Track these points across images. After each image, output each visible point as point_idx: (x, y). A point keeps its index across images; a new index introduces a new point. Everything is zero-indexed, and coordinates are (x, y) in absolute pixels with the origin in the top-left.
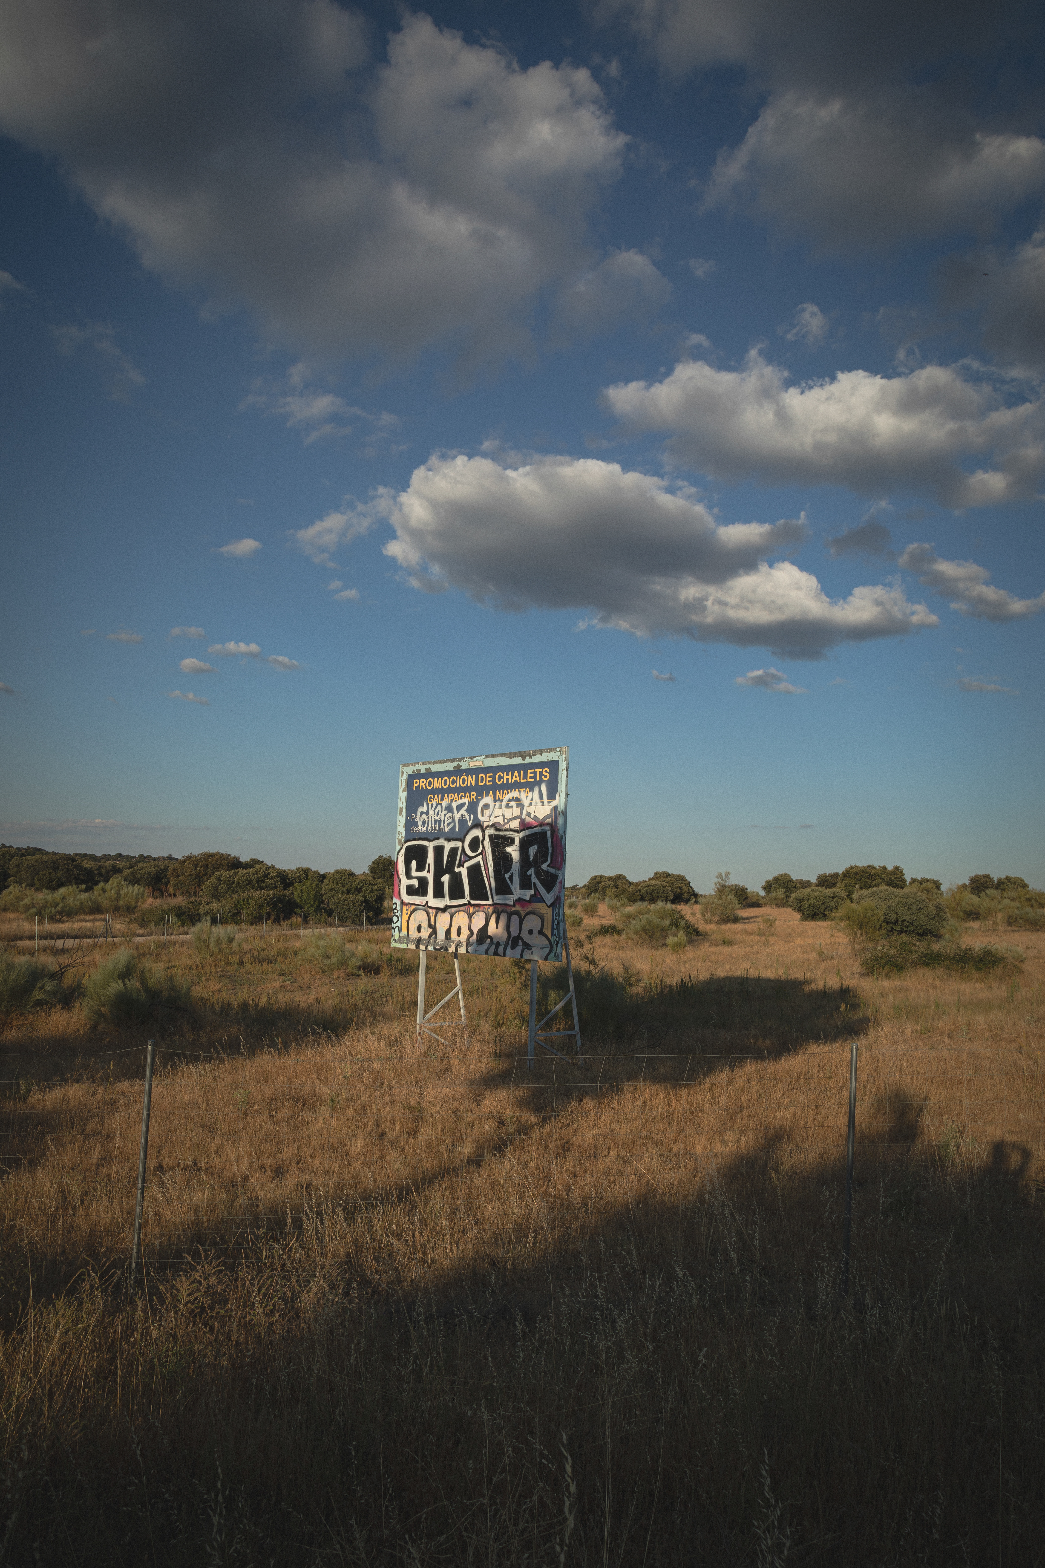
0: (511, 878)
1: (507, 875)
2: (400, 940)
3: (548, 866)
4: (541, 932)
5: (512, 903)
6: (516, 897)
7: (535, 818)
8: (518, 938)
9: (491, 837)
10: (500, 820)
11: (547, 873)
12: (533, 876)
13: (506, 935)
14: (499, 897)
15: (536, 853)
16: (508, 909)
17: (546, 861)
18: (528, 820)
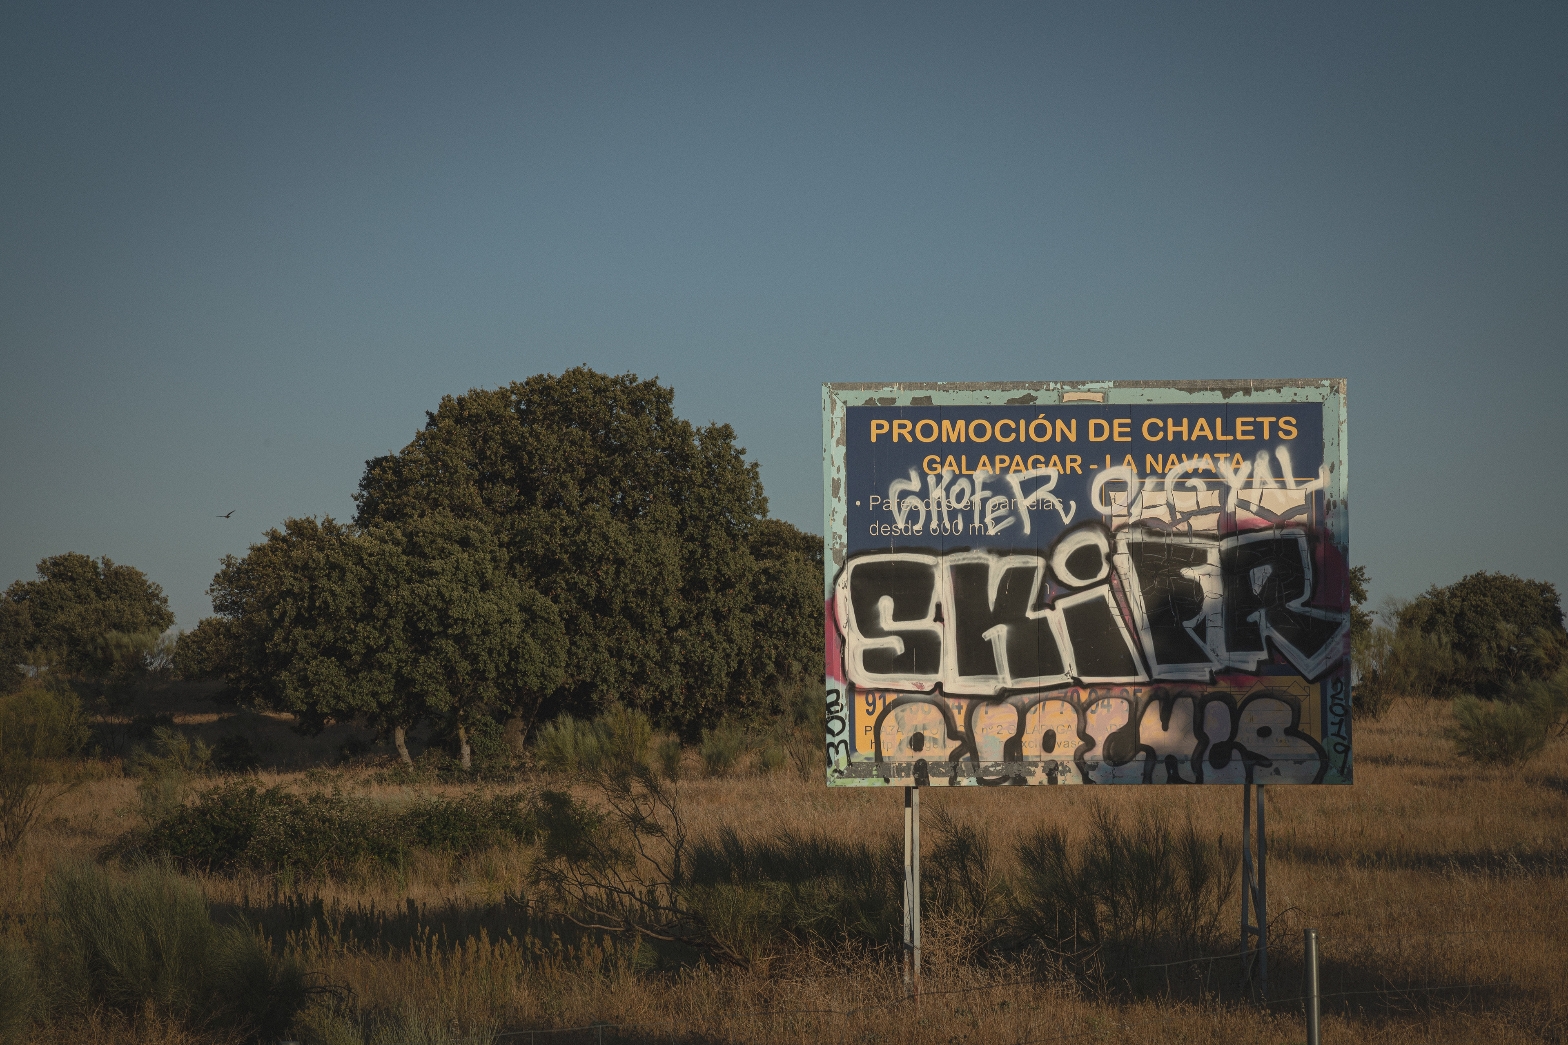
0: (1201, 629)
1: (1189, 625)
2: (854, 770)
3: (1304, 605)
4: (1293, 731)
5: (1207, 677)
6: (1216, 667)
7: (1263, 512)
8: (1231, 744)
9: (1135, 549)
10: (1162, 513)
11: (1301, 618)
12: (1263, 623)
13: (1192, 743)
14: (1165, 667)
15: (1270, 580)
16: (1196, 690)
17: (1300, 594)
18: (1242, 515)
